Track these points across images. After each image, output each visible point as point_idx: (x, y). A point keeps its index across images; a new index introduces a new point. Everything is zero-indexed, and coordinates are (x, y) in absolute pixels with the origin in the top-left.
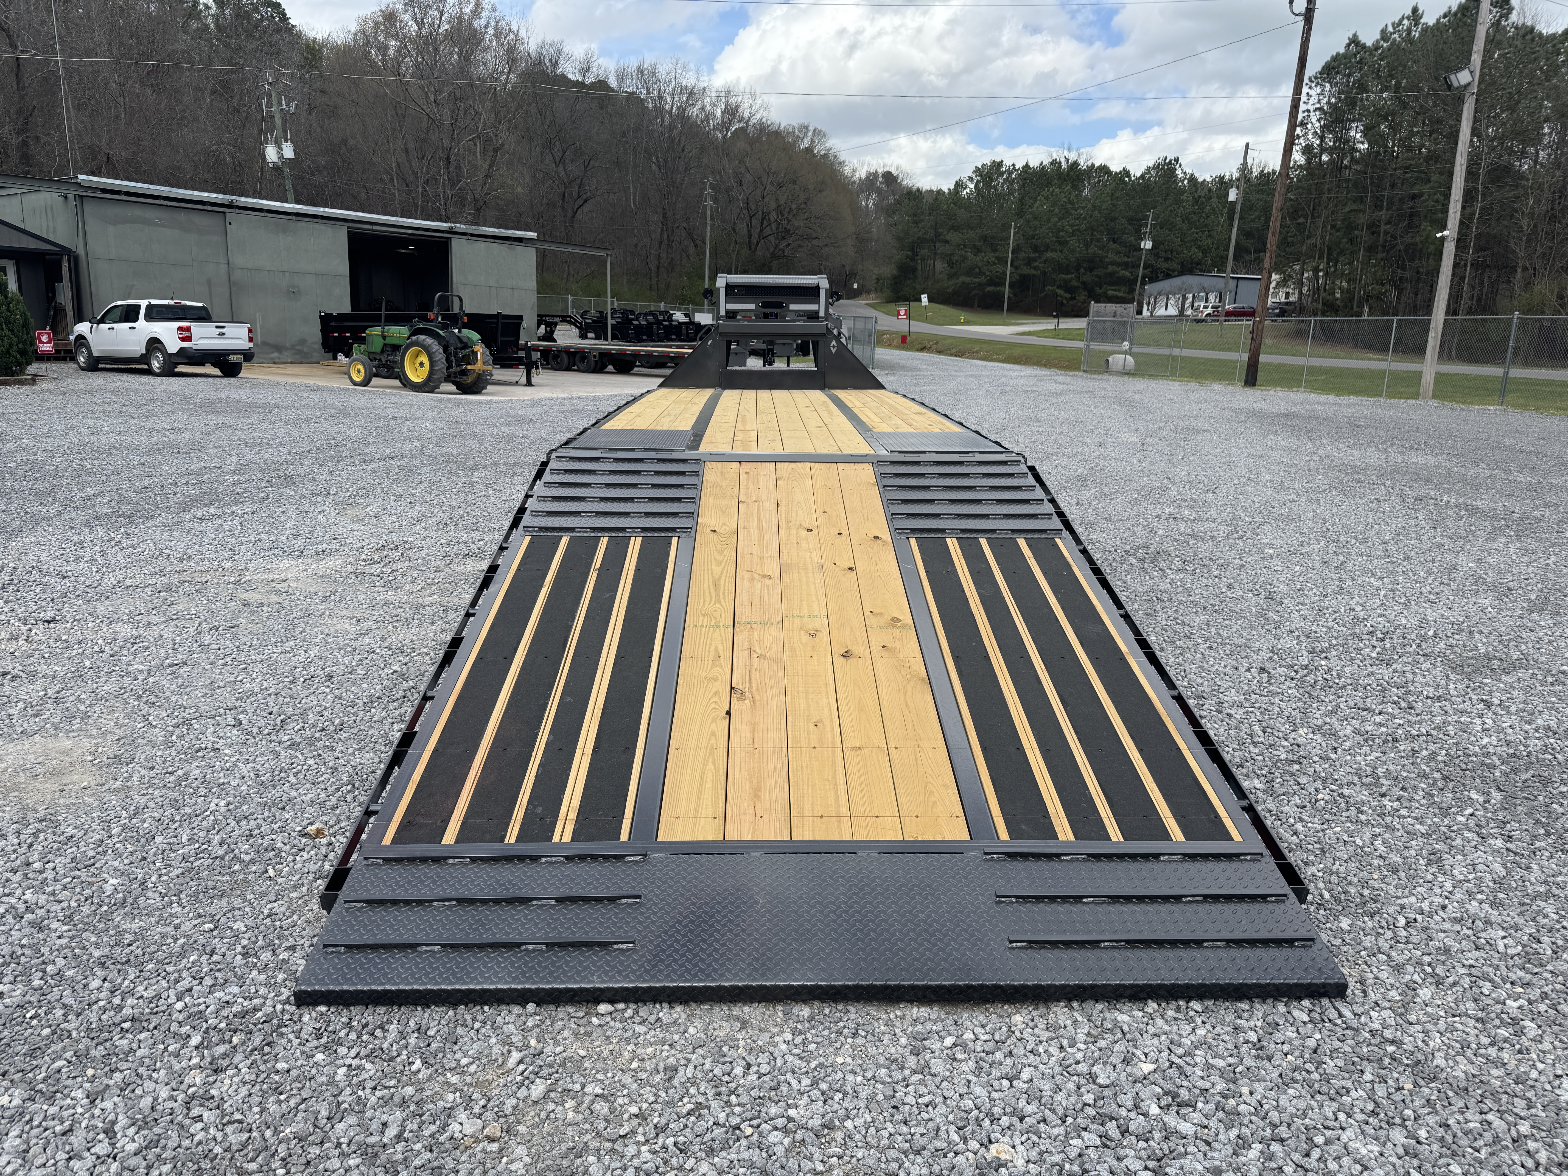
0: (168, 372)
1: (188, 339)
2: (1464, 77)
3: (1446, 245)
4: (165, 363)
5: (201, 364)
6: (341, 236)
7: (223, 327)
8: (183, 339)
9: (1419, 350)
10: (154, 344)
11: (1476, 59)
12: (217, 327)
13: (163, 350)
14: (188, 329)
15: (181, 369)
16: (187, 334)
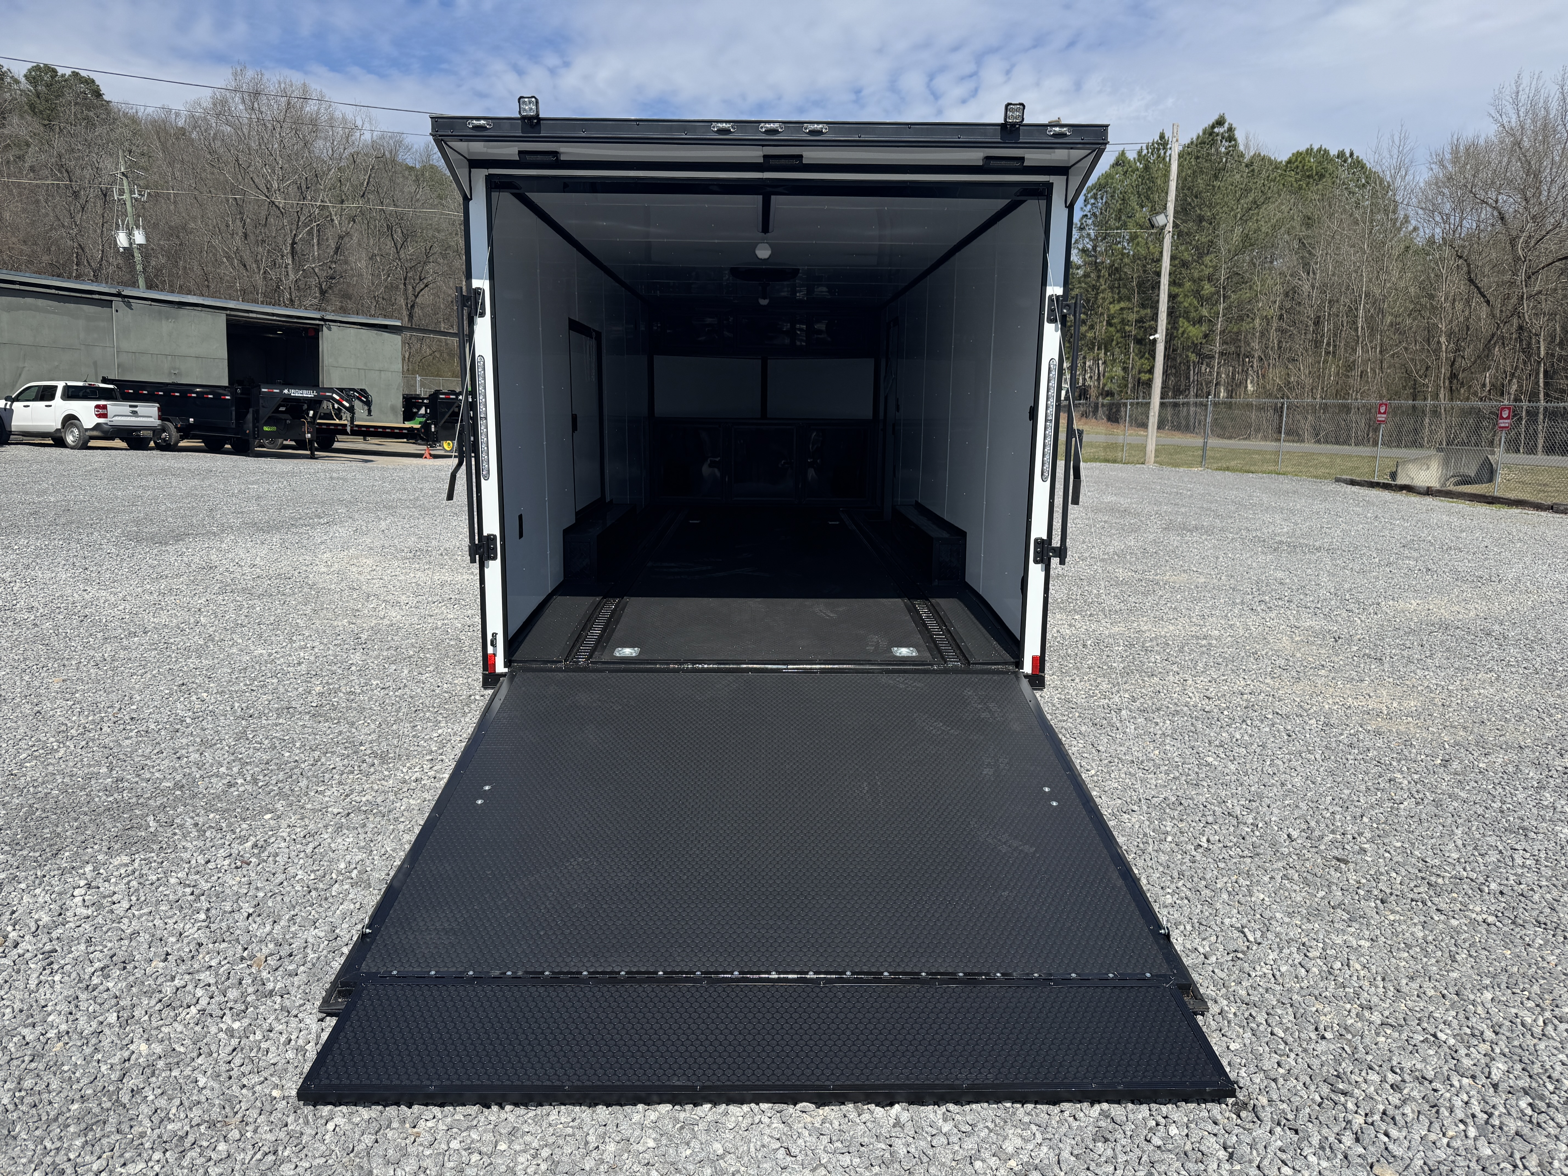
0: (84, 445)
1: (105, 416)
2: (1160, 220)
3: (1158, 345)
4: (80, 438)
5: (112, 438)
6: (220, 323)
7: (136, 406)
8: (99, 416)
9: (1144, 425)
10: (70, 420)
11: (1171, 206)
12: (131, 406)
13: (79, 427)
14: (105, 407)
15: (92, 443)
16: (104, 411)
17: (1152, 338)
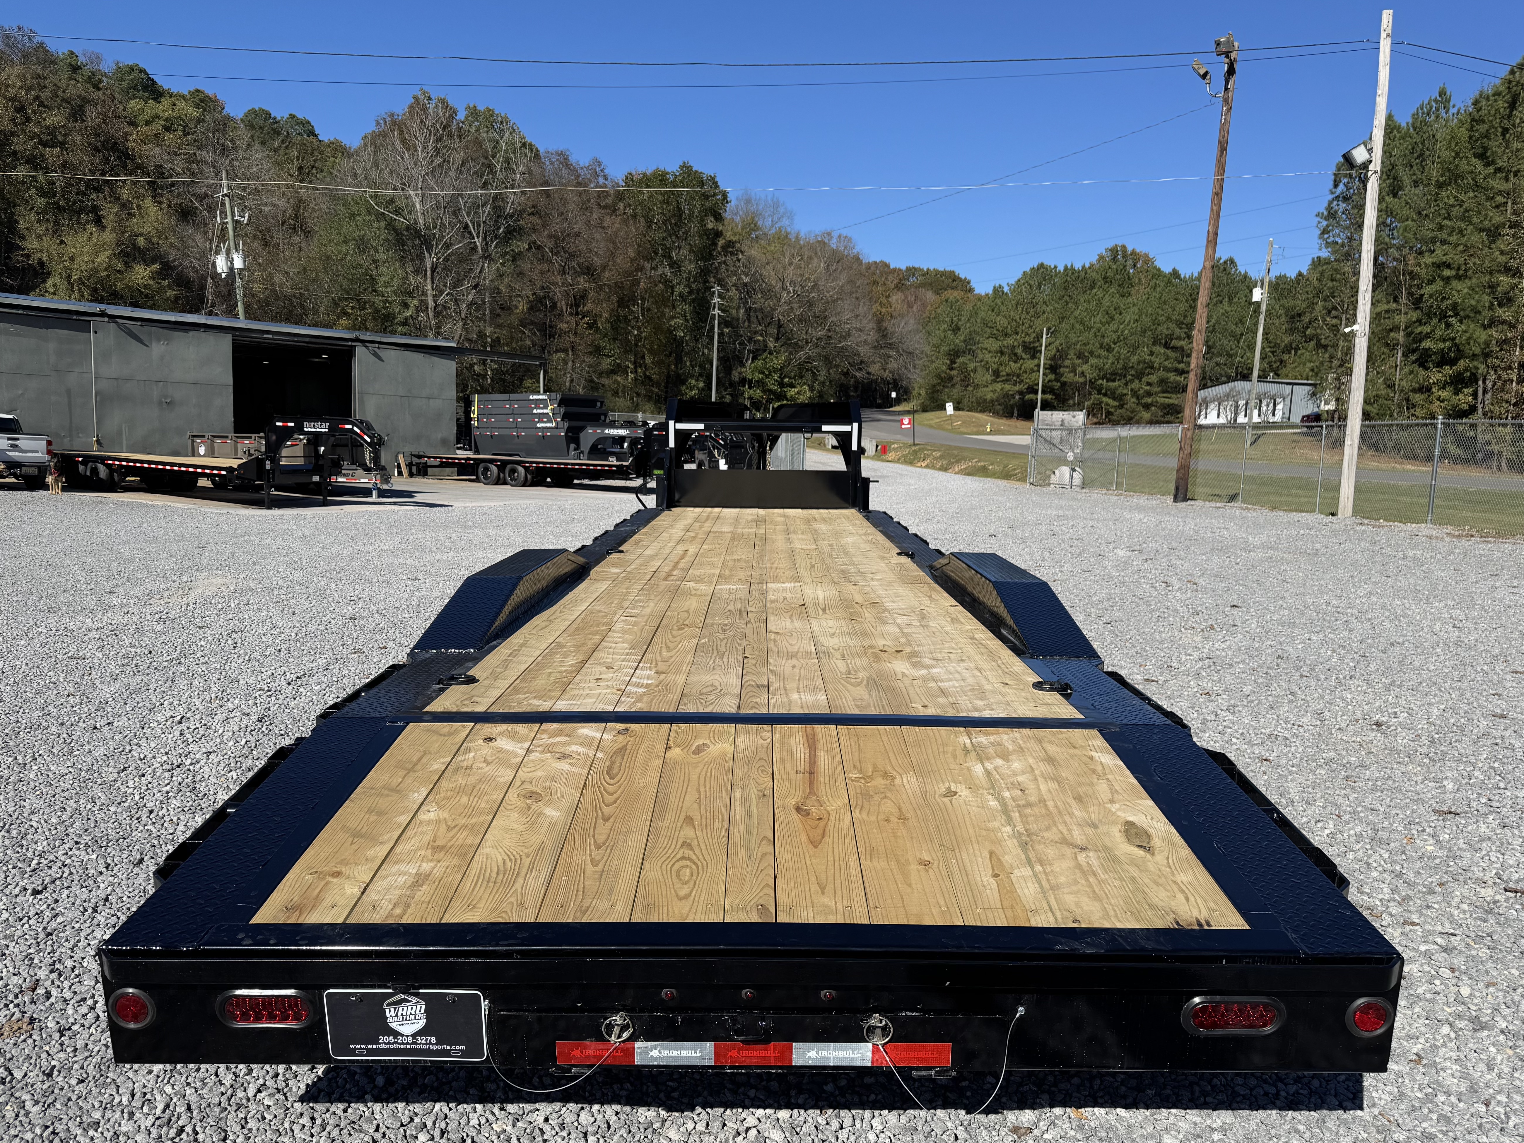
3: (1357, 340)
6: (224, 345)
7: (17, 439)
12: (9, 439)
17: (1347, 330)
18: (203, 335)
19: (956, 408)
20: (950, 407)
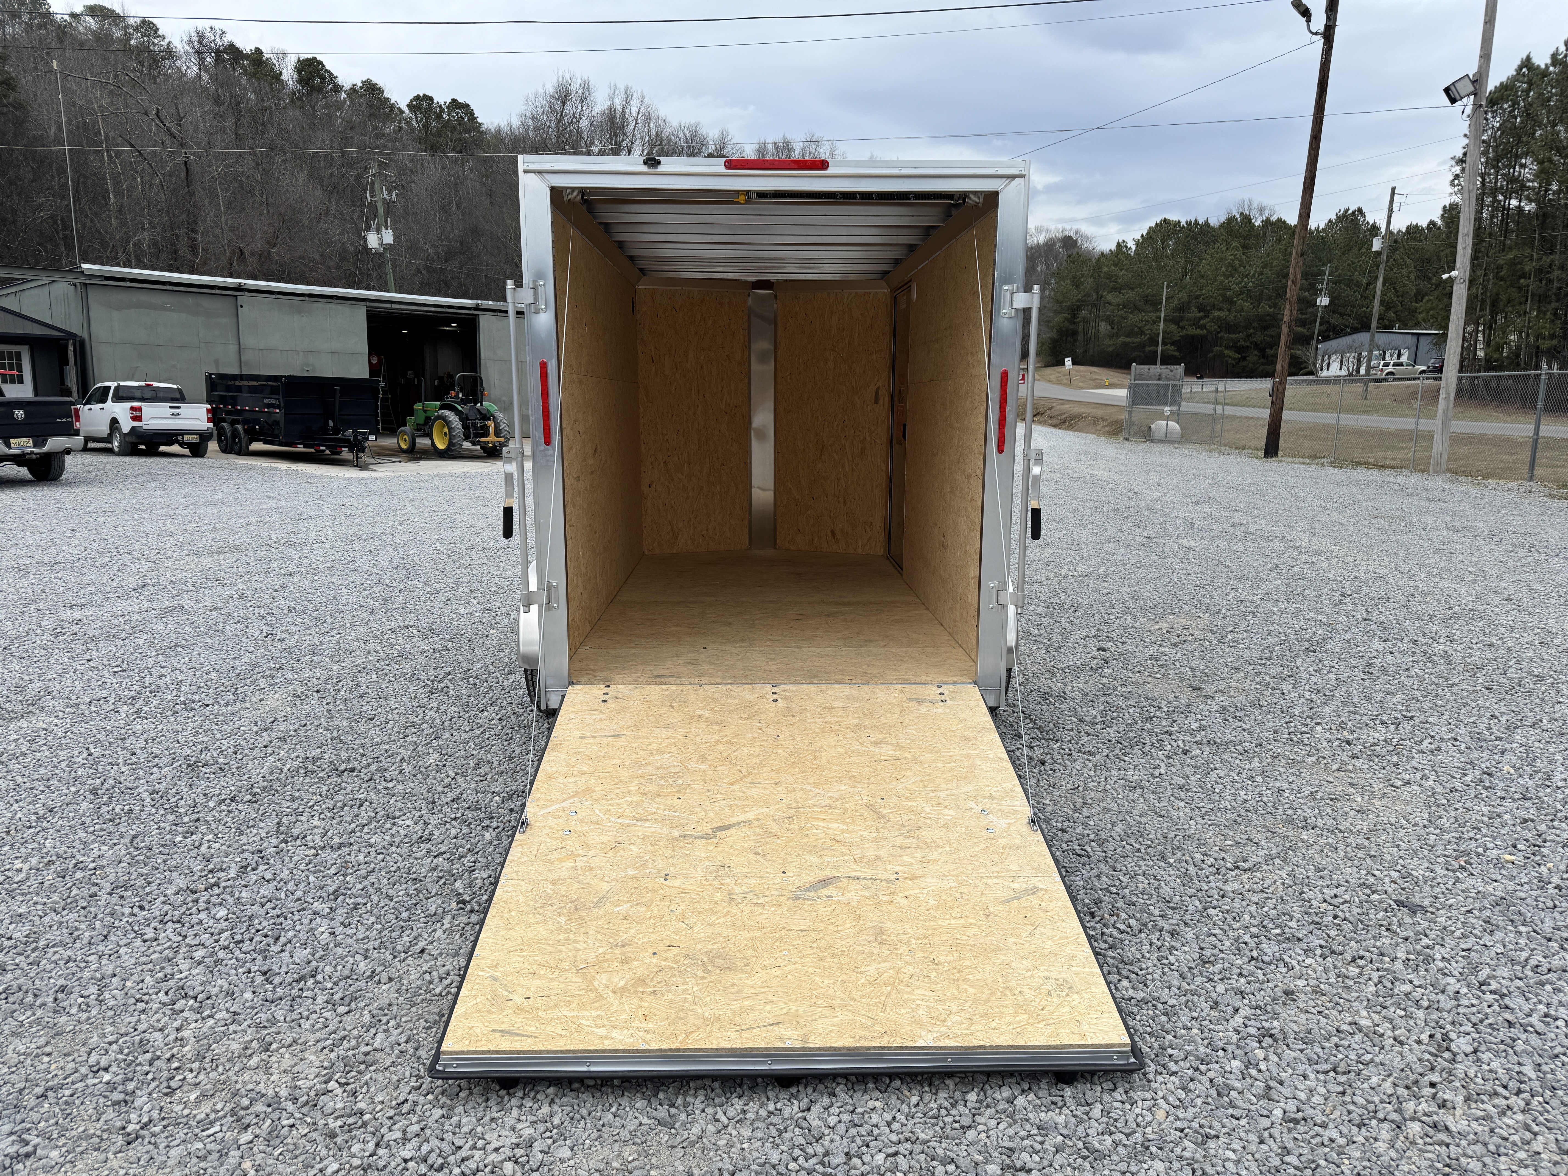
1: (139, 418)
3: (1456, 287)
4: (121, 442)
6: (360, 316)
8: (134, 419)
14: (139, 409)
17: (1445, 276)
18: (339, 307)
19: (1074, 363)
20: (1068, 361)
